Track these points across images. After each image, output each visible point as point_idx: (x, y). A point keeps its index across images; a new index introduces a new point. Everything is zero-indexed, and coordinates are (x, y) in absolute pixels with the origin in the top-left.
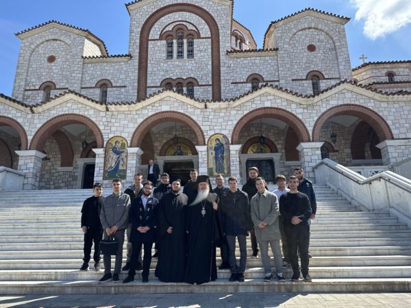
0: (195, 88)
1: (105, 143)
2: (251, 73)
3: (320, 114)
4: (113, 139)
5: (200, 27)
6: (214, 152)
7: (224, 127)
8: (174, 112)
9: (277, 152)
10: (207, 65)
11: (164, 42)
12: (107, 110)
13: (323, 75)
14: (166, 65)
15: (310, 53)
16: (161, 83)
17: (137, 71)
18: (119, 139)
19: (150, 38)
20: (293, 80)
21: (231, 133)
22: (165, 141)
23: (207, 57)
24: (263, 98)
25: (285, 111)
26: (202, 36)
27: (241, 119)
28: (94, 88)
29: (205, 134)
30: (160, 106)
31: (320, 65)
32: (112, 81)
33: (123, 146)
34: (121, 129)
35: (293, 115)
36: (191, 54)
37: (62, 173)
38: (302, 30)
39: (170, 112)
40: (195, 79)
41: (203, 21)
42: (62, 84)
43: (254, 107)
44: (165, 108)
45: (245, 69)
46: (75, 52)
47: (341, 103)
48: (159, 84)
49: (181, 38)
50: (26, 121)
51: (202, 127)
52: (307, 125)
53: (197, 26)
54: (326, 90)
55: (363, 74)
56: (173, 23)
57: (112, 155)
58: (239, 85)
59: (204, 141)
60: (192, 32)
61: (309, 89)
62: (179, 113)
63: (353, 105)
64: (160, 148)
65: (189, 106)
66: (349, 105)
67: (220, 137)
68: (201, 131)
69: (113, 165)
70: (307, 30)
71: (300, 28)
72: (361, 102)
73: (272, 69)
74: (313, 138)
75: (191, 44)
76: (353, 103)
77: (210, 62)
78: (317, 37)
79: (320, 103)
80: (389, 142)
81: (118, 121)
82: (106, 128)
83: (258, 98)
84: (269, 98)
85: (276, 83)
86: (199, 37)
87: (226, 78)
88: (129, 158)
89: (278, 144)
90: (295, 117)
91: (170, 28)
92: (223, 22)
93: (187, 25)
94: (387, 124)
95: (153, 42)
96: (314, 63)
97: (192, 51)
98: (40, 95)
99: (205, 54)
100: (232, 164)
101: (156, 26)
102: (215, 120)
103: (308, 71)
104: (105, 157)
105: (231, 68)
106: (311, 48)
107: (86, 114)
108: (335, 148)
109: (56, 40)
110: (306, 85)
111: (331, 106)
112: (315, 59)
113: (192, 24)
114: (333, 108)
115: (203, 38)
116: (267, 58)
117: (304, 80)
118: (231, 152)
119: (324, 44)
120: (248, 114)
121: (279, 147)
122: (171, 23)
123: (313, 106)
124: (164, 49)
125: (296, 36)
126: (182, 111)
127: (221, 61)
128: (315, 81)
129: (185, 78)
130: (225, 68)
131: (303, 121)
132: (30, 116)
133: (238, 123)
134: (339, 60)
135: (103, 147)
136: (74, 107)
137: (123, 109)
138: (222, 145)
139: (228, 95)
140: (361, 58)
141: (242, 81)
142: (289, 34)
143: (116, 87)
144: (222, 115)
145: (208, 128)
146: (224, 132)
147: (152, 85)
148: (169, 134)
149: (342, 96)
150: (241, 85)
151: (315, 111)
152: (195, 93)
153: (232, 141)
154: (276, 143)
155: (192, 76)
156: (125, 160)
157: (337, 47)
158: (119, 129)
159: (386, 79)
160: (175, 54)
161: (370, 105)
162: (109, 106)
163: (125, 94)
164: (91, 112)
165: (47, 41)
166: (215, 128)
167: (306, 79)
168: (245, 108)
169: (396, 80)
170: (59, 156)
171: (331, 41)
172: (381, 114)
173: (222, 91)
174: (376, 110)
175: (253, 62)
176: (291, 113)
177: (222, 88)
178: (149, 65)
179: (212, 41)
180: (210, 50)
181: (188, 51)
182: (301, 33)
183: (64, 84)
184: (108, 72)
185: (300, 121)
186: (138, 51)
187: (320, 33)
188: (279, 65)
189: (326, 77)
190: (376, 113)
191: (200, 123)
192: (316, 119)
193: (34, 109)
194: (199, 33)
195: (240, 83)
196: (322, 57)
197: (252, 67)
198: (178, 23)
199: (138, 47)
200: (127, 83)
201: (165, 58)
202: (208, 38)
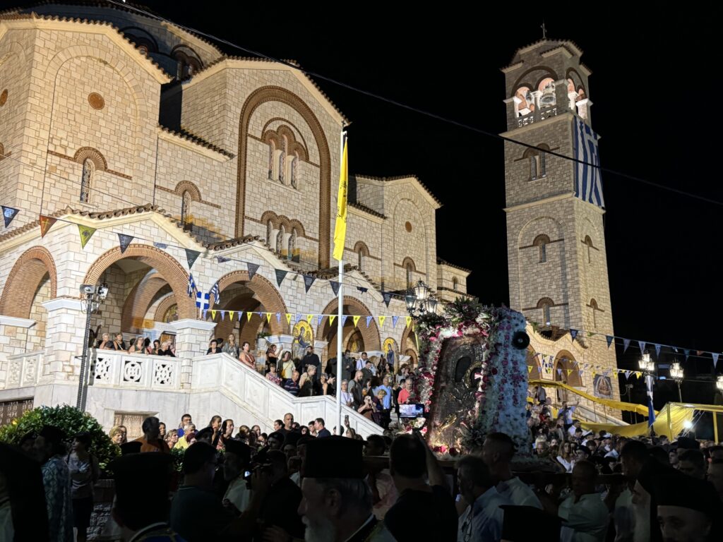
1: (291, 328)
2: (358, 240)
5: (308, 144)
7: (395, 331)
8: (354, 298)
10: (314, 208)
11: (266, 147)
13: (415, 266)
14: (268, 188)
15: (407, 233)
16: (262, 217)
17: (235, 186)
18: (305, 326)
19: (249, 132)
20: (394, 264)
21: (400, 339)
23: (315, 195)
26: (310, 159)
28: (173, 192)
29: (381, 333)
31: (414, 252)
32: (201, 190)
40: (301, 224)
41: (313, 136)
44: (347, 292)
45: (354, 232)
48: (259, 218)
51: (379, 326)
53: (306, 141)
57: (297, 347)
59: (381, 345)
60: (300, 147)
62: (359, 302)
68: (377, 331)
73: (377, 241)
78: (413, 214)
82: (292, 305)
86: (307, 160)
91: (274, 127)
93: (295, 131)
95: (254, 141)
96: (409, 247)
98: (76, 172)
99: (313, 190)
101: (257, 113)
103: (405, 256)
106: (408, 227)
107: (269, 277)
109: (106, 63)
112: (410, 243)
113: (300, 134)
115: (312, 163)
116: (373, 224)
119: (418, 225)
122: (276, 119)
126: (362, 301)
128: (408, 271)
129: (290, 218)
133: (405, 328)
142: (394, 201)
143: (206, 203)
145: (383, 328)
146: (395, 337)
147: (251, 215)
153: (401, 350)
155: (298, 218)
163: (219, 220)
165: (88, 57)
166: (389, 329)
167: (403, 267)
171: (423, 225)
173: (331, 255)
178: (248, 179)
179: (321, 172)
180: (318, 186)
183: (123, 166)
184: (195, 170)
187: (416, 209)
189: (417, 268)
191: (377, 321)
194: (308, 152)
195: (348, 249)
196: (416, 243)
197: (360, 232)
198: (284, 123)
199: (237, 142)
200: (222, 201)
201: (268, 176)
202: (317, 165)
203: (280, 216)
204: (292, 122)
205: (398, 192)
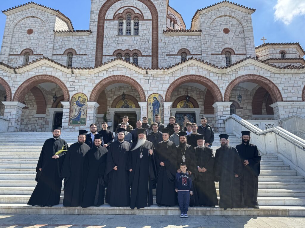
0: (139, 57)
1: (70, 98)
2: (181, 48)
3: (230, 81)
4: (77, 95)
5: (143, 12)
6: (152, 107)
7: (160, 89)
8: (123, 76)
9: (198, 107)
11: (116, 22)
12: (73, 72)
13: (234, 52)
14: (117, 39)
15: (225, 35)
16: (114, 53)
17: (95, 43)
18: (81, 95)
19: (106, 19)
20: (212, 54)
21: (165, 93)
22: (115, 97)
23: (148, 34)
24: (190, 68)
25: (206, 78)
26: (145, 18)
27: (173, 83)
28: (62, 55)
29: (146, 93)
30: (113, 71)
32: (76, 50)
33: (84, 100)
34: (83, 87)
35: (211, 81)
36: (136, 31)
37: (37, 119)
38: (220, 17)
39: (120, 76)
40: (139, 51)
41: (147, 7)
42: (38, 51)
43: (183, 74)
44: (116, 73)
45: (177, 45)
46: (48, 27)
47: (246, 73)
48: (112, 54)
49: (130, 19)
50: (10, 79)
51: (143, 88)
52: (220, 89)
53: (142, 11)
54: (236, 64)
55: (263, 51)
56: (124, 7)
57: (75, 107)
58: (172, 56)
59: (145, 99)
60: (138, 15)
61: (223, 61)
62: (127, 77)
63: (255, 75)
64: (112, 102)
65: (134, 72)
66: (252, 75)
67: (157, 96)
68: (143, 91)
69: (76, 114)
70: (224, 17)
71: (219, 16)
72: (260, 73)
73: (197, 45)
74: (225, 98)
75: (137, 24)
76: (255, 73)
77: (151, 39)
78: (231, 23)
79: (231, 73)
80: (279, 103)
81: (80, 81)
82: (71, 86)
83: (186, 68)
84: (194, 68)
85: (200, 56)
86: (143, 19)
87: (162, 51)
88: (88, 110)
89: (199, 102)
90: (213, 82)
91: (121, 11)
92: (161, 8)
94: (279, 90)
95: (108, 21)
96: (228, 42)
97: (137, 30)
98: (21, 59)
99: (147, 32)
100: (165, 116)
101: (110, 9)
102: (154, 83)
103: (223, 48)
104: (70, 108)
105: (166, 44)
106: (226, 31)
107: (56, 75)
108: (241, 106)
109: (34, 17)
110: (221, 58)
111: (239, 76)
114: (240, 77)
115: (146, 20)
116: (193, 37)
117: (220, 54)
118: (165, 107)
120: (178, 79)
121: (199, 103)
122: (122, 8)
123: (225, 75)
124: (117, 27)
125: (215, 21)
126: (129, 76)
127: (159, 38)
128: (228, 56)
129: (131, 50)
130: (162, 44)
131: (218, 86)
132: (13, 75)
133: (170, 86)
134: (246, 41)
135: (68, 101)
136: (48, 69)
137: (84, 73)
138: (158, 102)
139: (163, 64)
140: (262, 39)
141: (174, 54)
142: (210, 20)
143: (79, 55)
144: (159, 79)
145: (148, 89)
146: (160, 92)
147: (107, 54)
148: (119, 91)
149: (247, 68)
150: (173, 56)
151: (227, 79)
152: (139, 61)
153: (166, 99)
154: (197, 101)
155: (137, 48)
156: (85, 111)
157: (245, 31)
158: (81, 87)
159: (279, 56)
160: (124, 31)
161: (267, 76)
162: (74, 70)
163: (86, 60)
164: (61, 74)
165: (27, 17)
166: (153, 89)
167: (221, 54)
168: (176, 74)
169: (287, 57)
170: (35, 106)
171: (240, 26)
172: (274, 82)
173: (159, 61)
174: (271, 80)
175: (183, 39)
176: (209, 80)
177: (159, 59)
178: (105, 39)
179: (152, 22)
180: (151, 29)
181: (135, 29)
182: (219, 19)
183: (40, 51)
184: (73, 43)
185: (216, 85)
186: (96, 28)
187: (233, 19)
188: (202, 43)
189: (236, 53)
190: (271, 82)
191: (142, 85)
192: (227, 84)
193: (17, 70)
194: (143, 16)
195: (173, 55)
196: (234, 38)
197: (182, 44)
198: (127, 8)
199: (97, 25)
200: (88, 52)
201: (117, 34)
202: (149, 20)
203: (125, 50)
204: (132, 5)
205: (213, 14)
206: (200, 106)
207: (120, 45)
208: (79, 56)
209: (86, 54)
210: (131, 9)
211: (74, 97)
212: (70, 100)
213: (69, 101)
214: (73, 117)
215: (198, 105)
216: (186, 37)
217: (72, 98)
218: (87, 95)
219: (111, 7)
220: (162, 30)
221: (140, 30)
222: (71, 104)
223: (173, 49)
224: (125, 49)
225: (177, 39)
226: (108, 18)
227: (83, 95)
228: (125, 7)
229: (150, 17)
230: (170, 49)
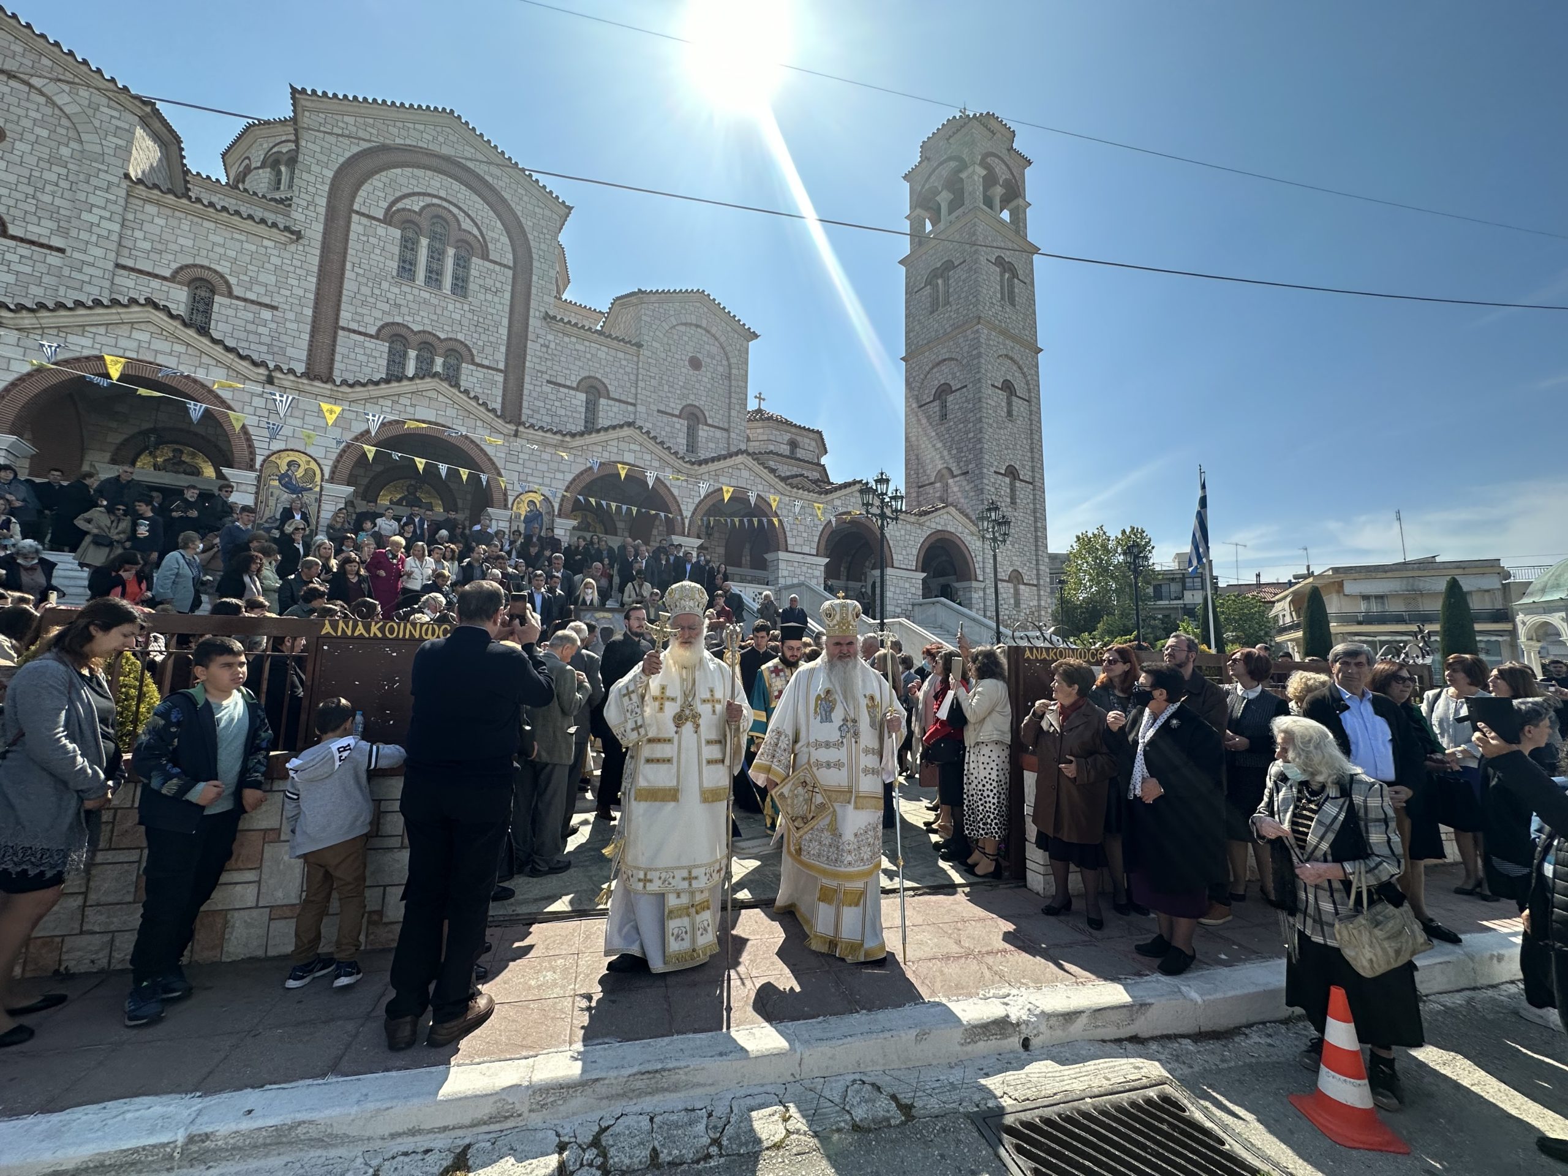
0: (464, 365)
1: (259, 460)
2: (587, 374)
3: (703, 495)
4: (283, 454)
5: (489, 235)
6: (522, 525)
7: (547, 481)
8: (444, 426)
9: (616, 535)
10: (497, 325)
12: (271, 381)
13: (705, 418)
14: (396, 291)
16: (379, 330)
17: (315, 281)
20: (659, 411)
22: (379, 468)
23: (498, 306)
24: (623, 445)
27: (582, 473)
28: (164, 278)
29: (508, 486)
30: (413, 406)
31: (704, 398)
32: (232, 280)
33: (311, 475)
35: (666, 486)
36: (461, 286)
38: (685, 324)
39: (437, 424)
40: (466, 346)
41: (499, 225)
42: (33, 229)
44: (424, 413)
45: (577, 362)
46: (96, 148)
47: (734, 483)
48: (372, 331)
49: (441, 240)
51: (503, 472)
52: (683, 507)
55: (759, 431)
56: (422, 194)
57: (276, 492)
58: (562, 389)
59: (506, 500)
60: (470, 239)
61: (681, 435)
65: (479, 423)
67: (539, 499)
70: (693, 328)
71: (684, 321)
73: (626, 378)
74: (689, 529)
75: (462, 263)
77: (505, 322)
80: (782, 555)
81: (297, 413)
83: (615, 443)
84: (632, 447)
85: (630, 409)
86: (485, 257)
87: (537, 367)
93: (461, 216)
94: (783, 529)
96: (695, 391)
97: (465, 280)
99: (496, 300)
101: (377, 182)
102: (532, 465)
103: (684, 403)
105: (550, 351)
107: (200, 374)
110: (678, 426)
112: (697, 385)
113: (472, 220)
115: (495, 262)
116: (621, 355)
119: (715, 362)
120: (594, 467)
123: (696, 479)
124: (395, 249)
125: (674, 331)
127: (531, 329)
128: (691, 422)
129: (442, 336)
130: (537, 347)
131: (679, 499)
133: (574, 480)
134: (733, 400)
135: (251, 468)
138: (541, 514)
140: (756, 397)
141: (568, 383)
142: (664, 324)
145: (515, 477)
146: (547, 491)
149: (736, 473)
150: (566, 391)
151: (698, 489)
152: (463, 376)
153: (560, 510)
155: (460, 337)
157: (732, 377)
159: (785, 449)
160: (421, 272)
161: (770, 498)
163: (273, 326)
164: (218, 374)
167: (679, 417)
168: (590, 454)
169: (799, 456)
171: (725, 363)
173: (525, 392)
175: (593, 351)
177: (527, 386)
178: (349, 274)
180: (508, 296)
181: (455, 277)
182: (683, 328)
184: (219, 250)
185: (675, 498)
186: (319, 227)
187: (711, 341)
188: (640, 377)
189: (710, 421)
192: (697, 500)
194: (487, 246)
195: (565, 386)
196: (709, 386)
197: (590, 363)
198: (435, 201)
199: (322, 218)
200: (283, 300)
201: (395, 273)
202: (505, 266)
203: (420, 332)
204: (455, 201)
205: (672, 313)
206: (620, 532)
207: (404, 310)
208: (243, 304)
209: (276, 304)
210: (450, 211)
211: (273, 458)
212: (258, 466)
213: (255, 471)
214: (266, 522)
215: (616, 528)
216: (603, 348)
217: (264, 461)
218: (320, 461)
219: (377, 177)
220: (543, 310)
221: (472, 286)
222: (259, 481)
223: (568, 372)
224: (421, 328)
225: (578, 347)
226: (364, 210)
227: (305, 458)
228: (429, 195)
229: (508, 259)
230: (559, 369)
